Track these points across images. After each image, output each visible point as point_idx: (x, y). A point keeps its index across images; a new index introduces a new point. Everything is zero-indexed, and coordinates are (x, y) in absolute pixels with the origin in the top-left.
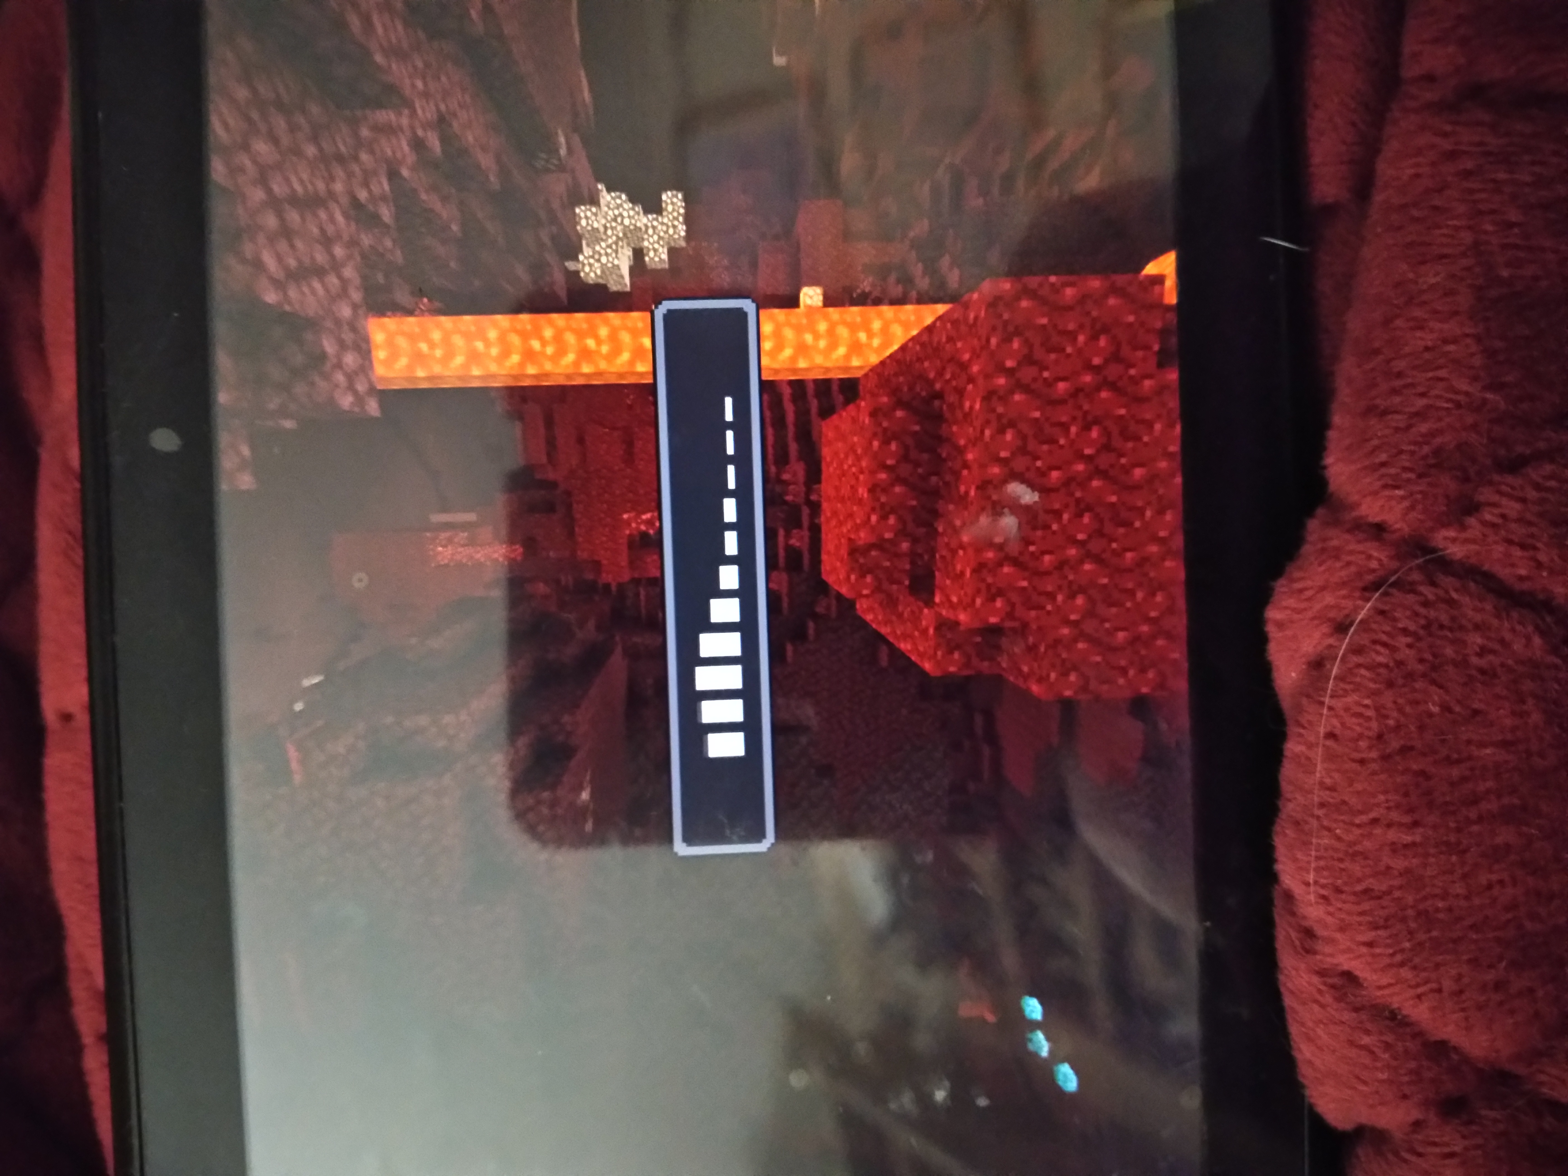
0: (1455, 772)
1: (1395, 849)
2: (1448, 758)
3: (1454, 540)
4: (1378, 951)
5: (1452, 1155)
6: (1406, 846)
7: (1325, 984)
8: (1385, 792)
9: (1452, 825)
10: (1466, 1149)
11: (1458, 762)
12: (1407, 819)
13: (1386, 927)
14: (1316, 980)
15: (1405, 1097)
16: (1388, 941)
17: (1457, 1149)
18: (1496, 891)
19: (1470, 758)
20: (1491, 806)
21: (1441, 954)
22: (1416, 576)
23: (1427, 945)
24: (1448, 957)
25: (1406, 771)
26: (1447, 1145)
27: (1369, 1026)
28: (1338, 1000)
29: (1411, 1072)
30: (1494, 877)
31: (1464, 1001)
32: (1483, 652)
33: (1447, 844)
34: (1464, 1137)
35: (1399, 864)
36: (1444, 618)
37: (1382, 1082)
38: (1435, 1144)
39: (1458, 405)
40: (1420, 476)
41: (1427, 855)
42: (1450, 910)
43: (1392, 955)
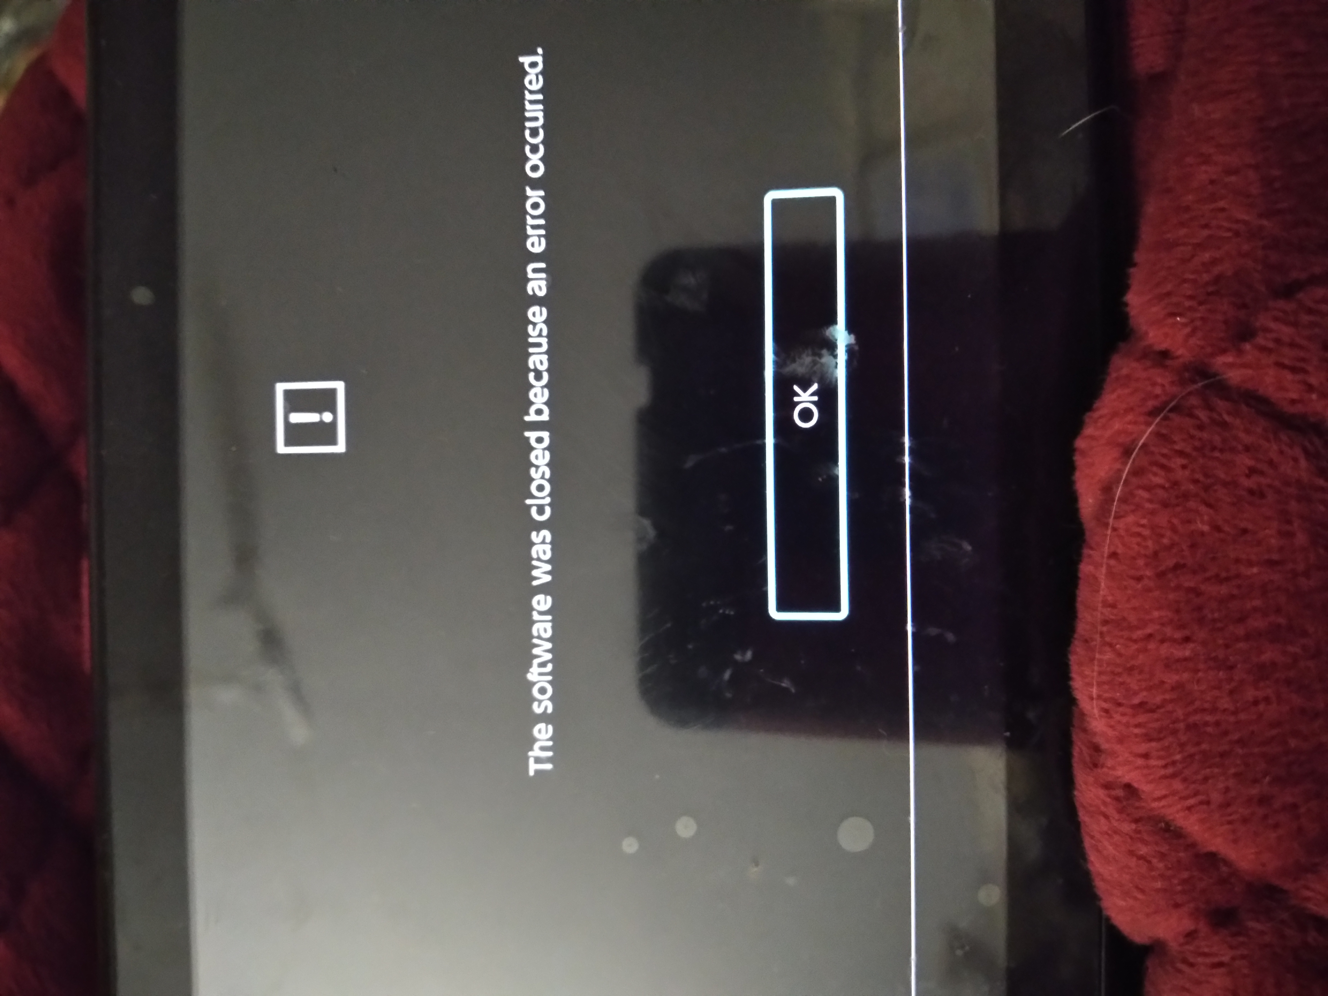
0: (1224, 590)
1: (1169, 664)
2: (1217, 576)
3: (1231, 366)
4: (1153, 762)
5: (1220, 965)
6: (1178, 661)
7: (1109, 796)
8: (1159, 608)
9: (1221, 642)
10: (1233, 959)
11: (1227, 579)
12: (1178, 635)
13: (1159, 740)
14: (1102, 793)
15: (1177, 906)
16: (1162, 753)
17: (1225, 959)
18: (1261, 707)
19: (1238, 576)
20: (1258, 623)
21: (1210, 767)
22: (1194, 401)
23: (1197, 757)
24: (1216, 770)
25: (1178, 588)
26: (1215, 955)
27: (1145, 837)
28: (1120, 811)
29: (1184, 882)
30: (1260, 694)
31: (1230, 815)
32: (1252, 471)
33: (1215, 659)
34: (1231, 947)
35: (1172, 678)
36: (1217, 440)
37: (1158, 891)
38: (1205, 955)
39: (1237, 234)
40: (1201, 303)
41: (1197, 671)
42: (1217, 724)
43: (1165, 766)
